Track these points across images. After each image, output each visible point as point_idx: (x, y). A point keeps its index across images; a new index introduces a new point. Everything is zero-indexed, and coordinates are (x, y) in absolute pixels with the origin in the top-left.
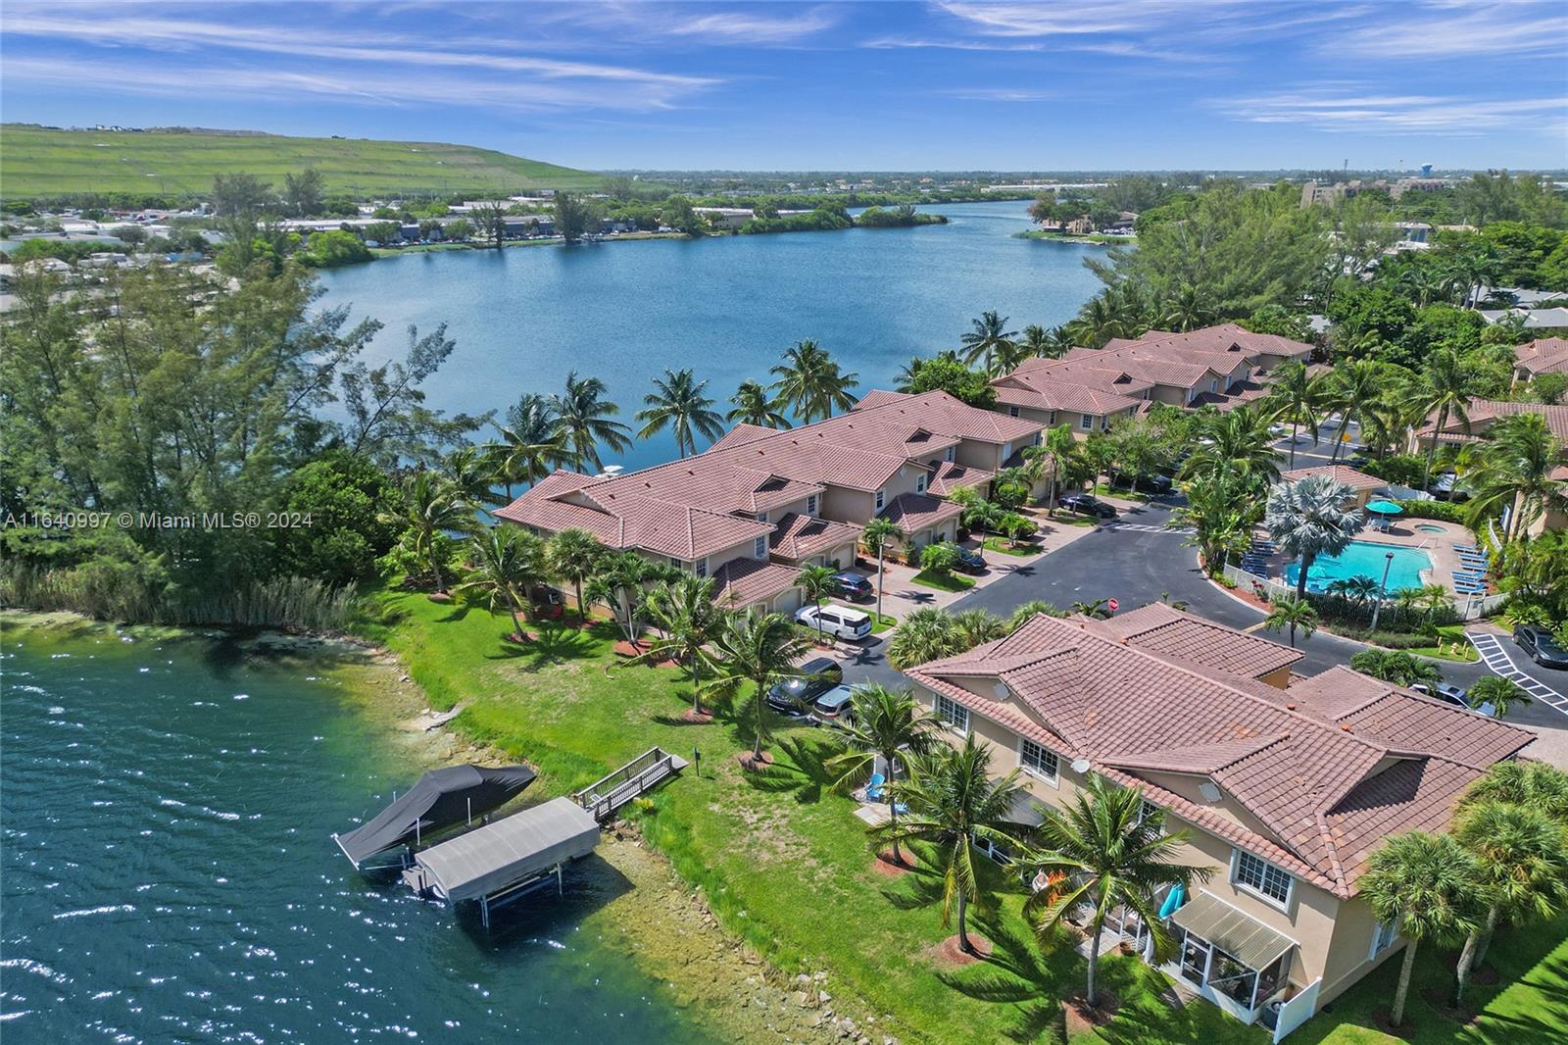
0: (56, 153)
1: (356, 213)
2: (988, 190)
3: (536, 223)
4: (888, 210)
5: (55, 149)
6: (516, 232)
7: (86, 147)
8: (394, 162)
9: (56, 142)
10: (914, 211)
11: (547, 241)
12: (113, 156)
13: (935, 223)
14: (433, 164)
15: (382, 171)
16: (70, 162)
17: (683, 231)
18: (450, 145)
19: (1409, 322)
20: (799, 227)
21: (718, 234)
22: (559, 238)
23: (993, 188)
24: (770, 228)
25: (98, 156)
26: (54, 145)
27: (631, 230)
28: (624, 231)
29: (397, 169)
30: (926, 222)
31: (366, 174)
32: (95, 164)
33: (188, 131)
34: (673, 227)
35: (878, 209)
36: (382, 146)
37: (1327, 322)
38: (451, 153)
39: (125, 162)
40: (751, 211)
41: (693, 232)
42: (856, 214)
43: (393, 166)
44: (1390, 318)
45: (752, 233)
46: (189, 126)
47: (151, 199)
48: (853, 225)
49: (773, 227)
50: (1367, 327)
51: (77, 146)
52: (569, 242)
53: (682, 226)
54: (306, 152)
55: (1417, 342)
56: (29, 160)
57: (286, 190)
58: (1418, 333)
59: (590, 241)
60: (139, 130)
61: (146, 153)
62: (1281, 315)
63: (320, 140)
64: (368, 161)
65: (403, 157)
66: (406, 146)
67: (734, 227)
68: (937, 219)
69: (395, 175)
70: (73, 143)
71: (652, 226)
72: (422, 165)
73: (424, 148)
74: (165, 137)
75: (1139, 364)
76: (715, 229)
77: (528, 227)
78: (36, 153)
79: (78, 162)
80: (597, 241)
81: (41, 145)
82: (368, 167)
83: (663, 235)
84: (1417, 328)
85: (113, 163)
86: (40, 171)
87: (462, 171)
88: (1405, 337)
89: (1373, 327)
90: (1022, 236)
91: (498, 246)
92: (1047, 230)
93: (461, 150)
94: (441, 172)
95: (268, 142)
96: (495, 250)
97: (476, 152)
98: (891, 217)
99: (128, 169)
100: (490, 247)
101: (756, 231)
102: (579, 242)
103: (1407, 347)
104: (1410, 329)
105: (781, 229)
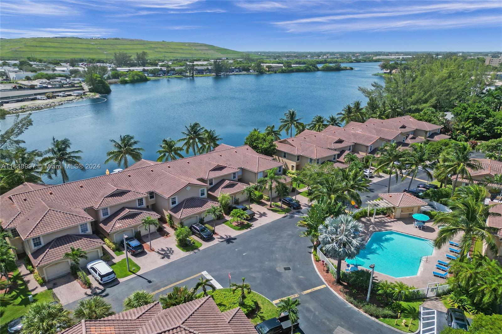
0: (79, 46)
1: (156, 65)
2: (376, 58)
3: (208, 69)
4: (331, 65)
5: (79, 44)
6: (200, 72)
7: (88, 44)
8: (180, 49)
9: (80, 42)
10: (340, 65)
11: (210, 75)
12: (96, 47)
13: (348, 69)
14: (191, 49)
15: (176, 52)
16: (82, 48)
17: (257, 72)
18: (198, 43)
19: (488, 117)
20: (298, 71)
21: (270, 73)
22: (214, 74)
23: (378, 57)
24: (289, 71)
25: (91, 47)
26: (79, 43)
27: (240, 71)
28: (238, 72)
29: (181, 51)
30: (345, 69)
31: (171, 52)
32: (89, 49)
33: (119, 39)
34: (254, 70)
35: (327, 65)
36: (177, 44)
37: (453, 116)
38: (198, 46)
39: (98, 49)
40: (282, 65)
41: (261, 72)
42: (320, 66)
43: (179, 50)
44: (479, 116)
45: (281, 73)
46: (120, 38)
47: (100, 60)
48: (318, 70)
49: (290, 71)
50: (468, 118)
51: (86, 44)
52: (217, 75)
53: (257, 70)
54: (153, 46)
55: (489, 126)
56: (71, 48)
57: (136, 57)
58: (490, 122)
59: (224, 75)
60: (105, 39)
61: (105, 46)
62: (433, 112)
63: (158, 42)
64: (172, 48)
65: (183, 47)
66: (184, 44)
67: (275, 71)
68: (349, 68)
69: (179, 53)
70: (84, 42)
71: (247, 70)
72: (188, 49)
73: (190, 45)
74: (112, 41)
75: (352, 134)
76: (269, 71)
77: (205, 70)
78: (73, 46)
79: (85, 49)
80: (227, 75)
81: (75, 43)
82: (171, 50)
83: (251, 73)
84: (491, 120)
85: (95, 49)
86: (74, 51)
87: (200, 51)
88: (485, 124)
89: (471, 118)
90: (375, 75)
91: (193, 76)
92: (385, 73)
93: (201, 45)
94: (194, 52)
95: (142, 42)
96: (192, 78)
97: (206, 45)
98: (332, 67)
99: (99, 51)
100: (190, 77)
101: (283, 72)
102: (220, 75)
103: (485, 128)
104: (487, 120)
105: (292, 71)
